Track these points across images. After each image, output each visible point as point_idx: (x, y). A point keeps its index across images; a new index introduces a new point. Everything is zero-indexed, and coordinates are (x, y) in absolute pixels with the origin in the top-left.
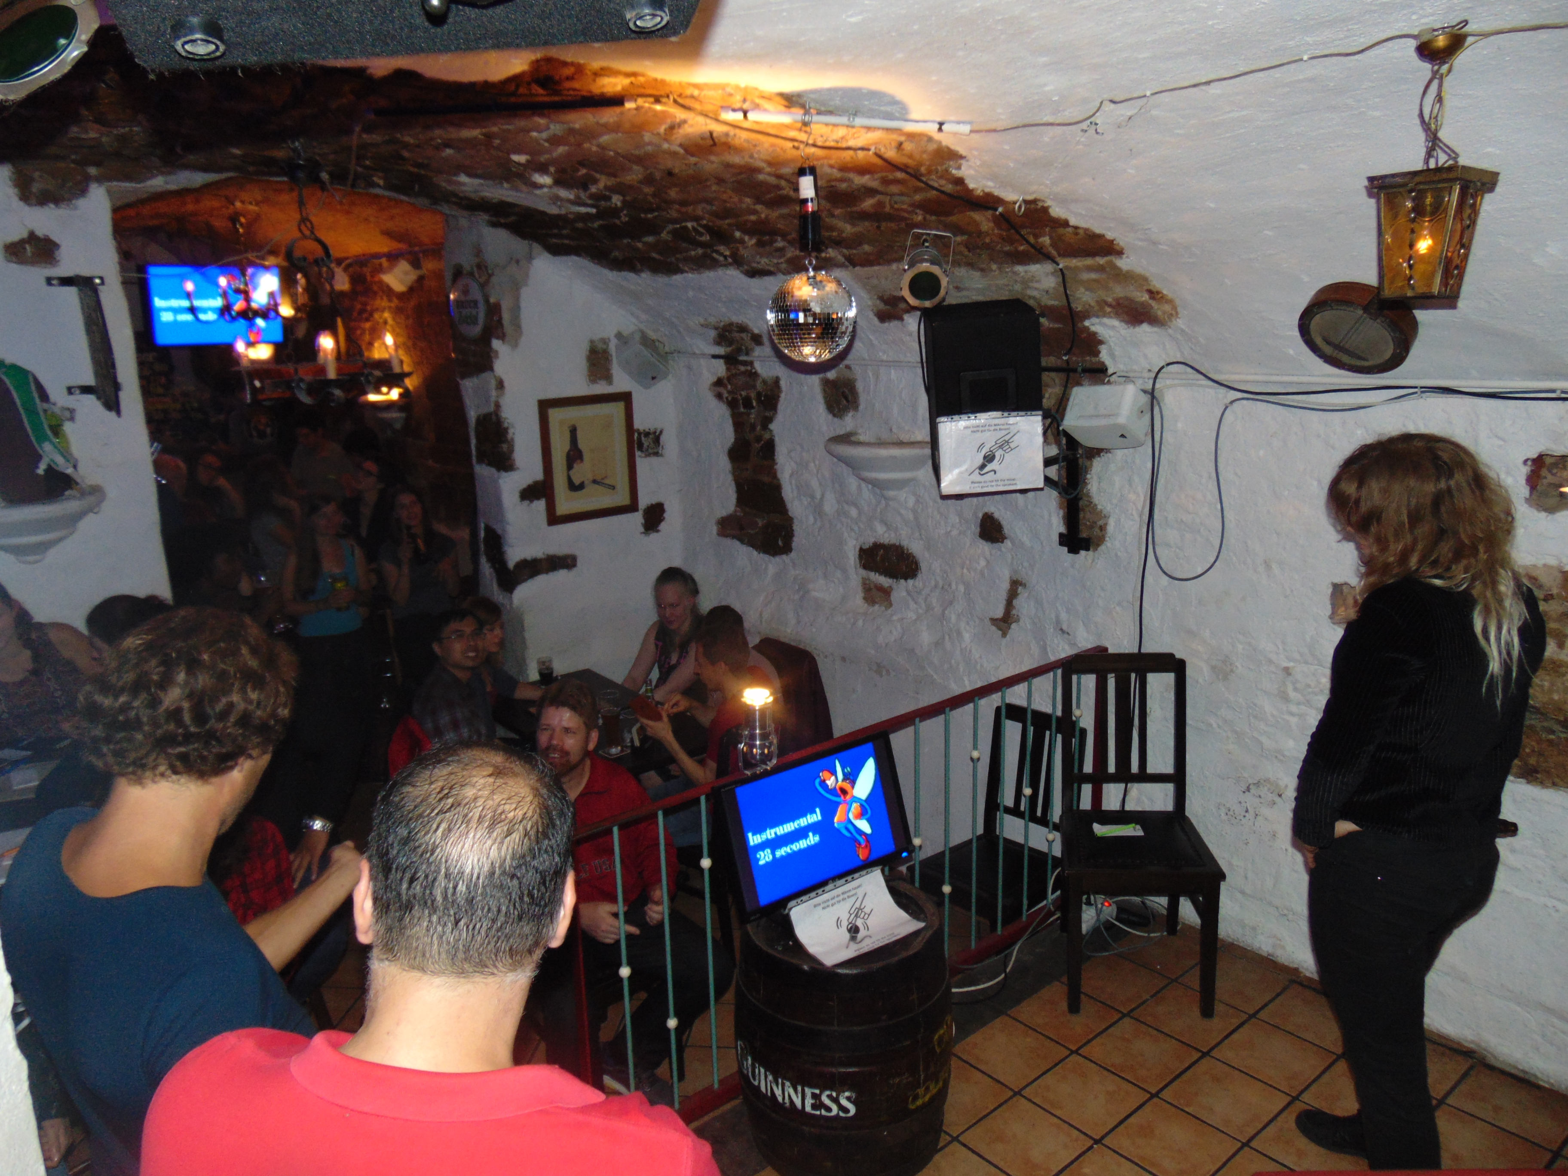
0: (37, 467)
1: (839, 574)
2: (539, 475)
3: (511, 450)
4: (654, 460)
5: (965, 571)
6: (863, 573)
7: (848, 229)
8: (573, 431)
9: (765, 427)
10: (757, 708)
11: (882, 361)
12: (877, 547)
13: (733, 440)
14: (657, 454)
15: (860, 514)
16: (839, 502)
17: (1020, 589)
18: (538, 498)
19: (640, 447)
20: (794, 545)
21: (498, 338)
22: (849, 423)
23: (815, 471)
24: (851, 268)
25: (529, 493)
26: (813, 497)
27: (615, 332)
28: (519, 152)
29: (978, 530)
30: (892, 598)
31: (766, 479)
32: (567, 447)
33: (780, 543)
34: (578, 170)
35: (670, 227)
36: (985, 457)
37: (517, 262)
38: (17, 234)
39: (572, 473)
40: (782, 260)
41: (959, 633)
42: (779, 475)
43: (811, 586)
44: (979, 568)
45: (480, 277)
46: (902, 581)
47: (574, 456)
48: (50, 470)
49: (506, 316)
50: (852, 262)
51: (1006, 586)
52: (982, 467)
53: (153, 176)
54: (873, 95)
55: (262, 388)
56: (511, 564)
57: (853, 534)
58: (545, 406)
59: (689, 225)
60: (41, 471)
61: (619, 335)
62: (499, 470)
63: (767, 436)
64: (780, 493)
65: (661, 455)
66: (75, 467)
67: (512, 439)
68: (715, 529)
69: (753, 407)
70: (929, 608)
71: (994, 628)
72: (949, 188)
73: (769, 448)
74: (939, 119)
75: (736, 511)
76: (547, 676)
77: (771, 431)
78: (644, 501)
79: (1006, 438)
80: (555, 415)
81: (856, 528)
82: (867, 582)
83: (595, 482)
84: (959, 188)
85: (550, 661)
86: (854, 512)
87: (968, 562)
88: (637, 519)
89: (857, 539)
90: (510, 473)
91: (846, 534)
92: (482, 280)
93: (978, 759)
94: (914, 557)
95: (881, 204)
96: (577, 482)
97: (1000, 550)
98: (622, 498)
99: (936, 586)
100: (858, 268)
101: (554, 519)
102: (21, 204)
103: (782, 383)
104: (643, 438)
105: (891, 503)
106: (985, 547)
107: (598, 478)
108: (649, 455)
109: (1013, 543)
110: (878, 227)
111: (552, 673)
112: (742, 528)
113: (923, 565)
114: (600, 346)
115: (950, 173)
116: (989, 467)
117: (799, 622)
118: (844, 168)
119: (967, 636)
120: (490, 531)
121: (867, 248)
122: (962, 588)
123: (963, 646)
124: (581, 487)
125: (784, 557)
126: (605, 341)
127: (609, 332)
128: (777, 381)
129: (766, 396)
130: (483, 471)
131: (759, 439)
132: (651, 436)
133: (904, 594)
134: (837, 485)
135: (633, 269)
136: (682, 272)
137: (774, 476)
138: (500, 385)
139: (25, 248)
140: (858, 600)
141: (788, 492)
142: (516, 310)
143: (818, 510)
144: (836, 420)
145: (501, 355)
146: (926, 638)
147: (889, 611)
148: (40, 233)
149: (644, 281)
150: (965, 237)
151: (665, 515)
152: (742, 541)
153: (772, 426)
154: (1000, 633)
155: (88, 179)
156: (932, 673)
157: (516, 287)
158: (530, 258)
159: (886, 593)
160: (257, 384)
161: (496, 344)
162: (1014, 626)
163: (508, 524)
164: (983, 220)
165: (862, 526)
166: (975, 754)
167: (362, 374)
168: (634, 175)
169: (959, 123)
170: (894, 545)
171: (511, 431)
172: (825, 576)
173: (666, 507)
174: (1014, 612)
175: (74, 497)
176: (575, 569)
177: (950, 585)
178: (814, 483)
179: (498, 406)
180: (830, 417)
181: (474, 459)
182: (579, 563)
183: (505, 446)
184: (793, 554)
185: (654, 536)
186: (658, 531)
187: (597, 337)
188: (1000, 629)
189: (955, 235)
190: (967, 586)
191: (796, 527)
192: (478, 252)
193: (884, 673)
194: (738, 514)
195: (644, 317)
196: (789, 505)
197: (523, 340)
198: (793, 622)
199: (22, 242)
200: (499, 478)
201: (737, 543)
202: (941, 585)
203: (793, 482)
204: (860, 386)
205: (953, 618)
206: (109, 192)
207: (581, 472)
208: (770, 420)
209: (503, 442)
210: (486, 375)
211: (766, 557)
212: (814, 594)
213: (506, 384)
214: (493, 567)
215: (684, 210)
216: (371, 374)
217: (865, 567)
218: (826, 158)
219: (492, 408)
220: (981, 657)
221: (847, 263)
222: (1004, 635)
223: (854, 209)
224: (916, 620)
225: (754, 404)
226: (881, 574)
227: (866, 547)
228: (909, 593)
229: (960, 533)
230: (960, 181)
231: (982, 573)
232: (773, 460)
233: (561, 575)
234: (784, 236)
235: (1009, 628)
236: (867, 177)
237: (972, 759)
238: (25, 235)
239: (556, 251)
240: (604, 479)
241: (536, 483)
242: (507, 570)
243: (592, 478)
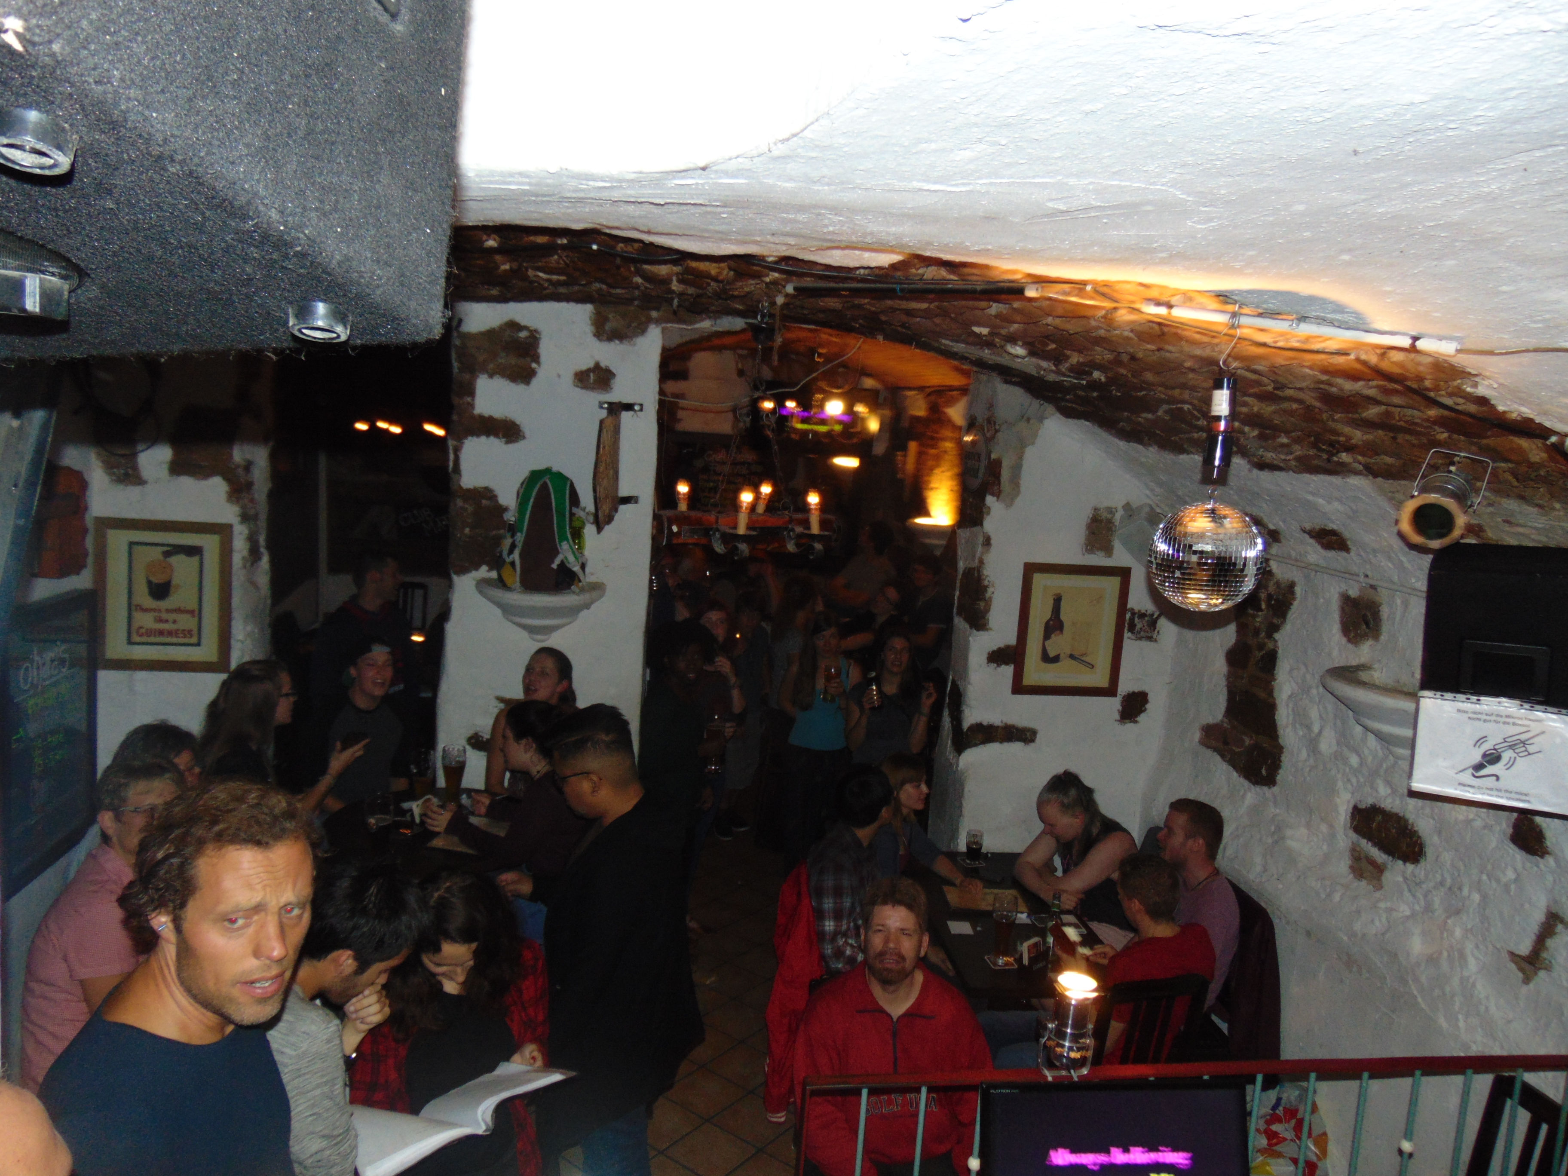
0: (553, 562)
1: (1324, 828)
2: (1012, 640)
3: (987, 610)
4: (1144, 644)
5: (1484, 877)
6: (1354, 836)
7: (1358, 436)
8: (1058, 600)
9: (1270, 636)
10: (1073, 1002)
11: (1415, 589)
12: (1375, 810)
13: (1233, 641)
14: (1150, 639)
15: (1361, 764)
16: (1338, 744)
17: (1559, 927)
18: (1007, 664)
19: (1132, 628)
20: (1279, 778)
21: (993, 494)
22: (1365, 652)
23: (1317, 700)
24: (1371, 477)
25: (998, 657)
26: (1309, 727)
27: (1123, 503)
28: (979, 324)
29: (1510, 831)
30: (1383, 878)
31: (1263, 695)
32: (1048, 615)
33: (1264, 772)
34: (1048, 345)
35: (1165, 407)
36: (1484, 755)
37: (1028, 420)
38: (586, 363)
39: (1047, 643)
40: (1290, 457)
41: (1462, 956)
42: (1276, 694)
43: (1289, 832)
44: (1504, 880)
45: (988, 431)
46: (1400, 862)
47: (1054, 626)
48: (562, 565)
49: (1005, 474)
50: (1371, 471)
51: (1538, 917)
52: (1479, 767)
53: (702, 320)
54: (1312, 300)
55: (678, 533)
56: (966, 725)
57: (1349, 786)
58: (1031, 569)
59: (1186, 407)
60: (554, 566)
61: (1127, 507)
62: (971, 628)
63: (1270, 645)
64: (1274, 715)
65: (1156, 641)
66: (583, 567)
67: (991, 598)
68: (1198, 736)
69: (1261, 610)
70: (1428, 908)
71: (1513, 966)
72: (1472, 408)
73: (1270, 660)
74: (1414, 333)
75: (1222, 721)
76: (974, 851)
77: (1276, 641)
78: (1126, 686)
79: (1523, 737)
80: (1040, 580)
81: (1354, 780)
82: (1358, 849)
83: (1072, 657)
84: (1485, 408)
85: (982, 836)
86: (1354, 760)
87: (1489, 867)
88: (1113, 704)
89: (1353, 794)
90: (981, 633)
91: (1340, 784)
92: (988, 435)
93: (1411, 1155)
94: (1419, 837)
95: (1387, 414)
96: (1052, 654)
97: (1538, 867)
98: (1101, 679)
99: (1442, 883)
100: (1379, 479)
101: (1018, 688)
102: (594, 339)
103: (1298, 590)
104: (1136, 620)
105: (1400, 762)
106: (1517, 855)
107: (1076, 653)
108: (1140, 639)
109: (1557, 860)
110: (1394, 438)
111: (981, 846)
112: (1226, 743)
113: (1429, 851)
114: (1105, 515)
115: (1464, 391)
116: (1489, 770)
117: (1265, 870)
118: (1325, 371)
119: (1472, 965)
120: (954, 684)
121: (1388, 460)
122: (1476, 897)
123: (1465, 974)
124: (1056, 659)
125: (1265, 788)
126: (1111, 511)
127: (1117, 500)
128: (1292, 586)
129: (1277, 600)
131: (1261, 647)
132: (1146, 619)
133: (1400, 879)
134: (1339, 723)
135: (1140, 441)
136: (1188, 453)
137: (1270, 693)
138: (987, 542)
139: (589, 376)
140: (1342, 866)
141: (1283, 716)
142: (1017, 469)
143: (1313, 744)
144: (1350, 646)
145: (993, 512)
146: (1417, 946)
147: (1378, 894)
148: (603, 364)
149: (1151, 454)
150: (1510, 465)
151: (1147, 706)
152: (1223, 756)
153: (1277, 636)
154: (1520, 975)
155: (650, 320)
156: (1415, 993)
157: (1022, 445)
158: (1041, 419)
159: (1380, 869)
160: (675, 529)
161: (990, 500)
162: (1542, 973)
163: (969, 683)
164: (1534, 451)
165: (1362, 780)
166: (1407, 1146)
167: (786, 529)
168: (1101, 355)
169: (1440, 338)
170: (1396, 815)
171: (990, 590)
172: (1308, 826)
173: (1150, 697)
174: (1544, 955)
175: (574, 592)
176: (1030, 745)
177: (1460, 889)
178: (1314, 713)
179: (981, 562)
180: (1344, 640)
181: (955, 610)
182: (1038, 740)
183: (982, 604)
184: (1275, 789)
185: (1130, 726)
186: (1136, 722)
187: (1105, 503)
188: (1521, 969)
189: (1494, 461)
190: (1484, 897)
191: (1285, 758)
192: (991, 406)
193: (1355, 969)
194: (1225, 725)
195: (1158, 490)
196: (1281, 732)
197: (1019, 501)
198: (1259, 868)
199: (589, 371)
200: (970, 635)
201: (1220, 757)
202: (1449, 882)
203: (1291, 705)
204: (1385, 612)
205: (1458, 932)
206: (664, 331)
207: (1058, 644)
208: (1276, 628)
209: (981, 600)
210: (976, 529)
211: (1246, 783)
212: (1290, 843)
213: (992, 542)
214: (952, 722)
215: (1170, 392)
216: (793, 530)
217: (1357, 830)
218: (1294, 359)
219: (976, 564)
220: (1487, 998)
221: (1365, 472)
222: (1527, 980)
223: (1357, 416)
224: (1408, 917)
225: (1263, 606)
226: (1375, 844)
227: (1362, 806)
228: (1406, 879)
229: (1485, 827)
230: (1483, 401)
231: (1507, 887)
232: (1273, 675)
233: (1016, 747)
234: (1287, 433)
235: (1536, 974)
236: (1361, 383)
237: (1400, 1152)
238: (591, 365)
239: (1068, 413)
240: (1082, 655)
241: (1008, 647)
242: (962, 730)
243: (1069, 653)
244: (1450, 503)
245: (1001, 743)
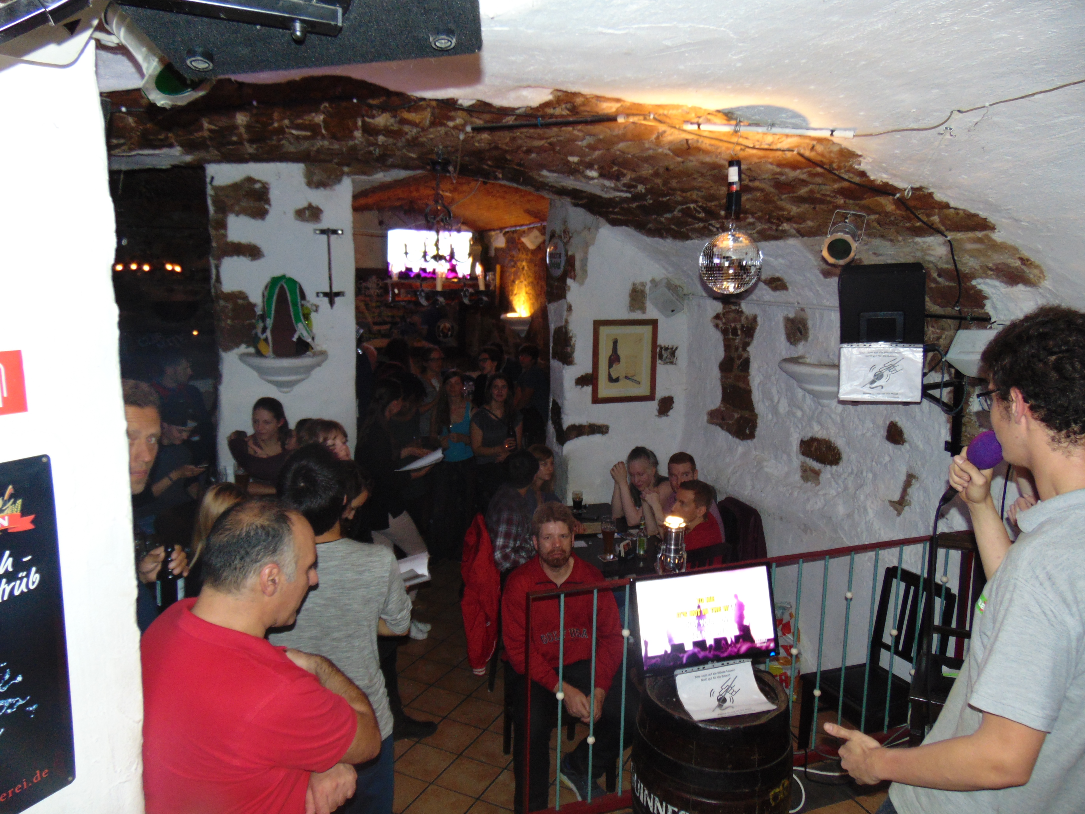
0: (293, 337)
1: (785, 457)
2: (589, 370)
3: (573, 352)
4: (669, 367)
5: (874, 463)
6: (802, 458)
7: (794, 210)
8: (615, 343)
9: (744, 349)
10: (674, 531)
11: (826, 306)
12: (813, 440)
13: (723, 357)
14: (672, 363)
15: (803, 416)
16: (789, 405)
17: (913, 481)
18: (587, 385)
19: (661, 357)
20: (757, 433)
21: (571, 278)
22: (800, 349)
23: (775, 382)
24: (800, 238)
25: (582, 381)
26: (772, 400)
27: (650, 279)
28: (572, 155)
29: (886, 434)
30: (820, 478)
31: (742, 385)
32: (610, 352)
33: (747, 431)
34: (612, 168)
35: (680, 207)
36: (875, 375)
37: (589, 229)
38: (302, 204)
39: (611, 370)
40: (754, 231)
41: (865, 509)
42: (751, 384)
43: (765, 464)
44: (884, 462)
45: (565, 238)
46: (828, 467)
47: (614, 359)
48: (300, 339)
49: (578, 264)
50: (801, 234)
51: (903, 478)
52: (873, 382)
53: (377, 172)
54: (780, 110)
55: (399, 294)
56: (565, 426)
57: (798, 430)
58: (598, 324)
59: (692, 206)
60: (295, 339)
61: (653, 281)
62: (563, 364)
63: (745, 355)
64: (750, 396)
65: (675, 364)
66: (313, 338)
67: (574, 345)
68: (705, 418)
69: (738, 335)
70: (846, 488)
71: (891, 508)
72: (857, 179)
73: (746, 364)
74: (831, 128)
75: (720, 407)
76: (578, 503)
77: (748, 352)
78: (660, 393)
79: (893, 363)
80: (604, 330)
81: (800, 426)
82: (805, 465)
83: (627, 377)
84: (864, 179)
85: (582, 494)
86: (799, 414)
87: (876, 457)
88: (653, 406)
89: (800, 433)
90: (570, 366)
91: (792, 429)
92: (565, 241)
93: (851, 599)
94: (838, 450)
95: (812, 191)
96: (614, 377)
97: (901, 450)
98: (644, 390)
99: (852, 473)
100: (805, 238)
101: (596, 400)
102: (306, 187)
103: (759, 319)
104: (663, 352)
105: (825, 409)
106: (890, 446)
107: (629, 376)
108: (667, 363)
109: (910, 445)
110: (814, 208)
111: (581, 502)
112: (723, 419)
113: (844, 456)
114: (640, 288)
115: (854, 168)
116: (877, 383)
117: (753, 488)
118: (779, 165)
119: (871, 513)
120: (555, 403)
121: (810, 223)
122: (870, 476)
123: (868, 519)
124: (617, 380)
125: (749, 441)
126: (643, 284)
127: (647, 278)
128: (755, 318)
129: (747, 327)
130: (555, 364)
131: (740, 357)
132: (669, 351)
133: (829, 476)
134: (789, 394)
135: (661, 236)
136: (691, 239)
137: (748, 384)
138: (570, 308)
139: (305, 213)
140: (797, 476)
141: (756, 396)
142: (585, 261)
143: (775, 410)
144: (792, 347)
145: (572, 289)
146: (841, 510)
147: (818, 488)
148: (314, 204)
149: (668, 244)
150: (877, 216)
151: (674, 405)
152: (722, 428)
153: (749, 349)
154: (896, 512)
155: (343, 173)
156: (842, 536)
157: (587, 245)
158: (597, 228)
159: (817, 473)
160: (396, 291)
161: (569, 281)
162: (906, 508)
163: (566, 399)
164: (888, 204)
165: (804, 424)
166: (849, 595)
167: (462, 290)
168: (646, 171)
169: (845, 130)
170: (825, 440)
171: (573, 339)
172: (776, 458)
173: (675, 400)
174: (907, 498)
175: (309, 356)
176: (607, 435)
177: (862, 473)
178: (774, 391)
179: (567, 322)
180: (788, 344)
181: (551, 356)
182: (610, 431)
183: (569, 349)
184: (755, 440)
185: (664, 418)
186: (667, 416)
187: (638, 281)
188: (896, 509)
189: (868, 215)
190: (875, 475)
191: (759, 421)
192: (565, 222)
193: (809, 531)
194: (722, 408)
195: (670, 269)
196: (756, 405)
197: (587, 280)
198: (750, 488)
199: (305, 209)
200: (563, 368)
201: (720, 429)
202: (855, 471)
203: (760, 389)
204: (810, 324)
205: (862, 498)
206: (353, 181)
207: (617, 371)
208: (748, 344)
209: (568, 346)
210: (562, 302)
211: (737, 441)
212: (766, 469)
213: (573, 308)
214: (555, 428)
215: (684, 195)
216: (467, 290)
217: (803, 453)
218: (765, 157)
219: (563, 323)
220: (879, 529)
221: (797, 235)
222: (899, 514)
223: (795, 195)
224: (835, 497)
225: (739, 332)
226: (814, 459)
227: (806, 439)
228: (832, 475)
229: (872, 436)
230: (863, 174)
231: (886, 465)
232: (748, 372)
233: (597, 438)
234: (753, 214)
235: (903, 509)
236: (798, 171)
237: (846, 599)
238: (305, 204)
239: (614, 223)
240: (633, 376)
241: (587, 375)
242: (563, 430)
243: (624, 375)
244: (848, 238)
245: (588, 435)
